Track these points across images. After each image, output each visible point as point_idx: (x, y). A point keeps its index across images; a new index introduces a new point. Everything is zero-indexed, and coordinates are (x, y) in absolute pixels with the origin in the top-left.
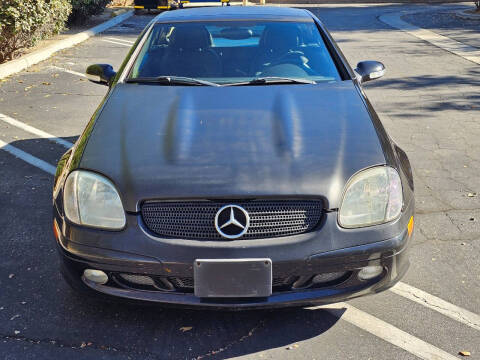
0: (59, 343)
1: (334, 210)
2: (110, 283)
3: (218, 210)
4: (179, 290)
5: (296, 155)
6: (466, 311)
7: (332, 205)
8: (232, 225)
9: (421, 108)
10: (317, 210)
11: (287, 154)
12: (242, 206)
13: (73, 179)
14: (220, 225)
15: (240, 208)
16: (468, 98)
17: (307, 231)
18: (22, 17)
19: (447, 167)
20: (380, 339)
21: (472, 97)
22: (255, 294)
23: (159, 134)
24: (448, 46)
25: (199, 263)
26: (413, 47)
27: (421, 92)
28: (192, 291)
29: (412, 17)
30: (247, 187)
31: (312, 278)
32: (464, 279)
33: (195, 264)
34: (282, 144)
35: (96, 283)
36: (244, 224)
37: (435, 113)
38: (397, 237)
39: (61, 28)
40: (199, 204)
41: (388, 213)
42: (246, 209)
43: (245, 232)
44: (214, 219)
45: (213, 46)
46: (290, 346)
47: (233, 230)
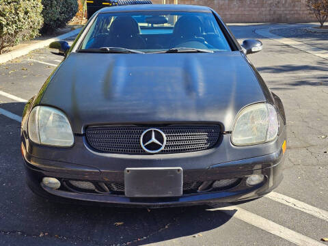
0: (23, 233)
1: (228, 132)
2: (62, 188)
3: (142, 132)
4: (113, 192)
5: (200, 95)
6: (324, 212)
7: (227, 129)
8: (153, 143)
9: (286, 84)
10: (216, 133)
11: (194, 94)
12: (161, 129)
13: (35, 111)
14: (144, 143)
15: (159, 131)
16: (318, 78)
17: (208, 148)
18: (8, 24)
19: (306, 120)
20: (262, 230)
21: (321, 78)
22: (170, 194)
23: (100, 81)
24: (303, 48)
25: (128, 171)
26: (279, 48)
27: (285, 74)
28: (123, 193)
29: (277, 31)
30: (164, 115)
31: (212, 184)
32: (322, 190)
33: (126, 172)
34: (190, 87)
35: (52, 188)
36: (162, 142)
37: (296, 87)
38: (274, 154)
39: (36, 33)
40: (129, 128)
41: (268, 136)
42: (164, 132)
43: (162, 148)
44: (139, 139)
45: (141, 33)
46: (196, 235)
47: (154, 147)
